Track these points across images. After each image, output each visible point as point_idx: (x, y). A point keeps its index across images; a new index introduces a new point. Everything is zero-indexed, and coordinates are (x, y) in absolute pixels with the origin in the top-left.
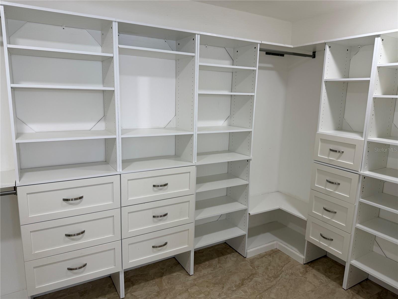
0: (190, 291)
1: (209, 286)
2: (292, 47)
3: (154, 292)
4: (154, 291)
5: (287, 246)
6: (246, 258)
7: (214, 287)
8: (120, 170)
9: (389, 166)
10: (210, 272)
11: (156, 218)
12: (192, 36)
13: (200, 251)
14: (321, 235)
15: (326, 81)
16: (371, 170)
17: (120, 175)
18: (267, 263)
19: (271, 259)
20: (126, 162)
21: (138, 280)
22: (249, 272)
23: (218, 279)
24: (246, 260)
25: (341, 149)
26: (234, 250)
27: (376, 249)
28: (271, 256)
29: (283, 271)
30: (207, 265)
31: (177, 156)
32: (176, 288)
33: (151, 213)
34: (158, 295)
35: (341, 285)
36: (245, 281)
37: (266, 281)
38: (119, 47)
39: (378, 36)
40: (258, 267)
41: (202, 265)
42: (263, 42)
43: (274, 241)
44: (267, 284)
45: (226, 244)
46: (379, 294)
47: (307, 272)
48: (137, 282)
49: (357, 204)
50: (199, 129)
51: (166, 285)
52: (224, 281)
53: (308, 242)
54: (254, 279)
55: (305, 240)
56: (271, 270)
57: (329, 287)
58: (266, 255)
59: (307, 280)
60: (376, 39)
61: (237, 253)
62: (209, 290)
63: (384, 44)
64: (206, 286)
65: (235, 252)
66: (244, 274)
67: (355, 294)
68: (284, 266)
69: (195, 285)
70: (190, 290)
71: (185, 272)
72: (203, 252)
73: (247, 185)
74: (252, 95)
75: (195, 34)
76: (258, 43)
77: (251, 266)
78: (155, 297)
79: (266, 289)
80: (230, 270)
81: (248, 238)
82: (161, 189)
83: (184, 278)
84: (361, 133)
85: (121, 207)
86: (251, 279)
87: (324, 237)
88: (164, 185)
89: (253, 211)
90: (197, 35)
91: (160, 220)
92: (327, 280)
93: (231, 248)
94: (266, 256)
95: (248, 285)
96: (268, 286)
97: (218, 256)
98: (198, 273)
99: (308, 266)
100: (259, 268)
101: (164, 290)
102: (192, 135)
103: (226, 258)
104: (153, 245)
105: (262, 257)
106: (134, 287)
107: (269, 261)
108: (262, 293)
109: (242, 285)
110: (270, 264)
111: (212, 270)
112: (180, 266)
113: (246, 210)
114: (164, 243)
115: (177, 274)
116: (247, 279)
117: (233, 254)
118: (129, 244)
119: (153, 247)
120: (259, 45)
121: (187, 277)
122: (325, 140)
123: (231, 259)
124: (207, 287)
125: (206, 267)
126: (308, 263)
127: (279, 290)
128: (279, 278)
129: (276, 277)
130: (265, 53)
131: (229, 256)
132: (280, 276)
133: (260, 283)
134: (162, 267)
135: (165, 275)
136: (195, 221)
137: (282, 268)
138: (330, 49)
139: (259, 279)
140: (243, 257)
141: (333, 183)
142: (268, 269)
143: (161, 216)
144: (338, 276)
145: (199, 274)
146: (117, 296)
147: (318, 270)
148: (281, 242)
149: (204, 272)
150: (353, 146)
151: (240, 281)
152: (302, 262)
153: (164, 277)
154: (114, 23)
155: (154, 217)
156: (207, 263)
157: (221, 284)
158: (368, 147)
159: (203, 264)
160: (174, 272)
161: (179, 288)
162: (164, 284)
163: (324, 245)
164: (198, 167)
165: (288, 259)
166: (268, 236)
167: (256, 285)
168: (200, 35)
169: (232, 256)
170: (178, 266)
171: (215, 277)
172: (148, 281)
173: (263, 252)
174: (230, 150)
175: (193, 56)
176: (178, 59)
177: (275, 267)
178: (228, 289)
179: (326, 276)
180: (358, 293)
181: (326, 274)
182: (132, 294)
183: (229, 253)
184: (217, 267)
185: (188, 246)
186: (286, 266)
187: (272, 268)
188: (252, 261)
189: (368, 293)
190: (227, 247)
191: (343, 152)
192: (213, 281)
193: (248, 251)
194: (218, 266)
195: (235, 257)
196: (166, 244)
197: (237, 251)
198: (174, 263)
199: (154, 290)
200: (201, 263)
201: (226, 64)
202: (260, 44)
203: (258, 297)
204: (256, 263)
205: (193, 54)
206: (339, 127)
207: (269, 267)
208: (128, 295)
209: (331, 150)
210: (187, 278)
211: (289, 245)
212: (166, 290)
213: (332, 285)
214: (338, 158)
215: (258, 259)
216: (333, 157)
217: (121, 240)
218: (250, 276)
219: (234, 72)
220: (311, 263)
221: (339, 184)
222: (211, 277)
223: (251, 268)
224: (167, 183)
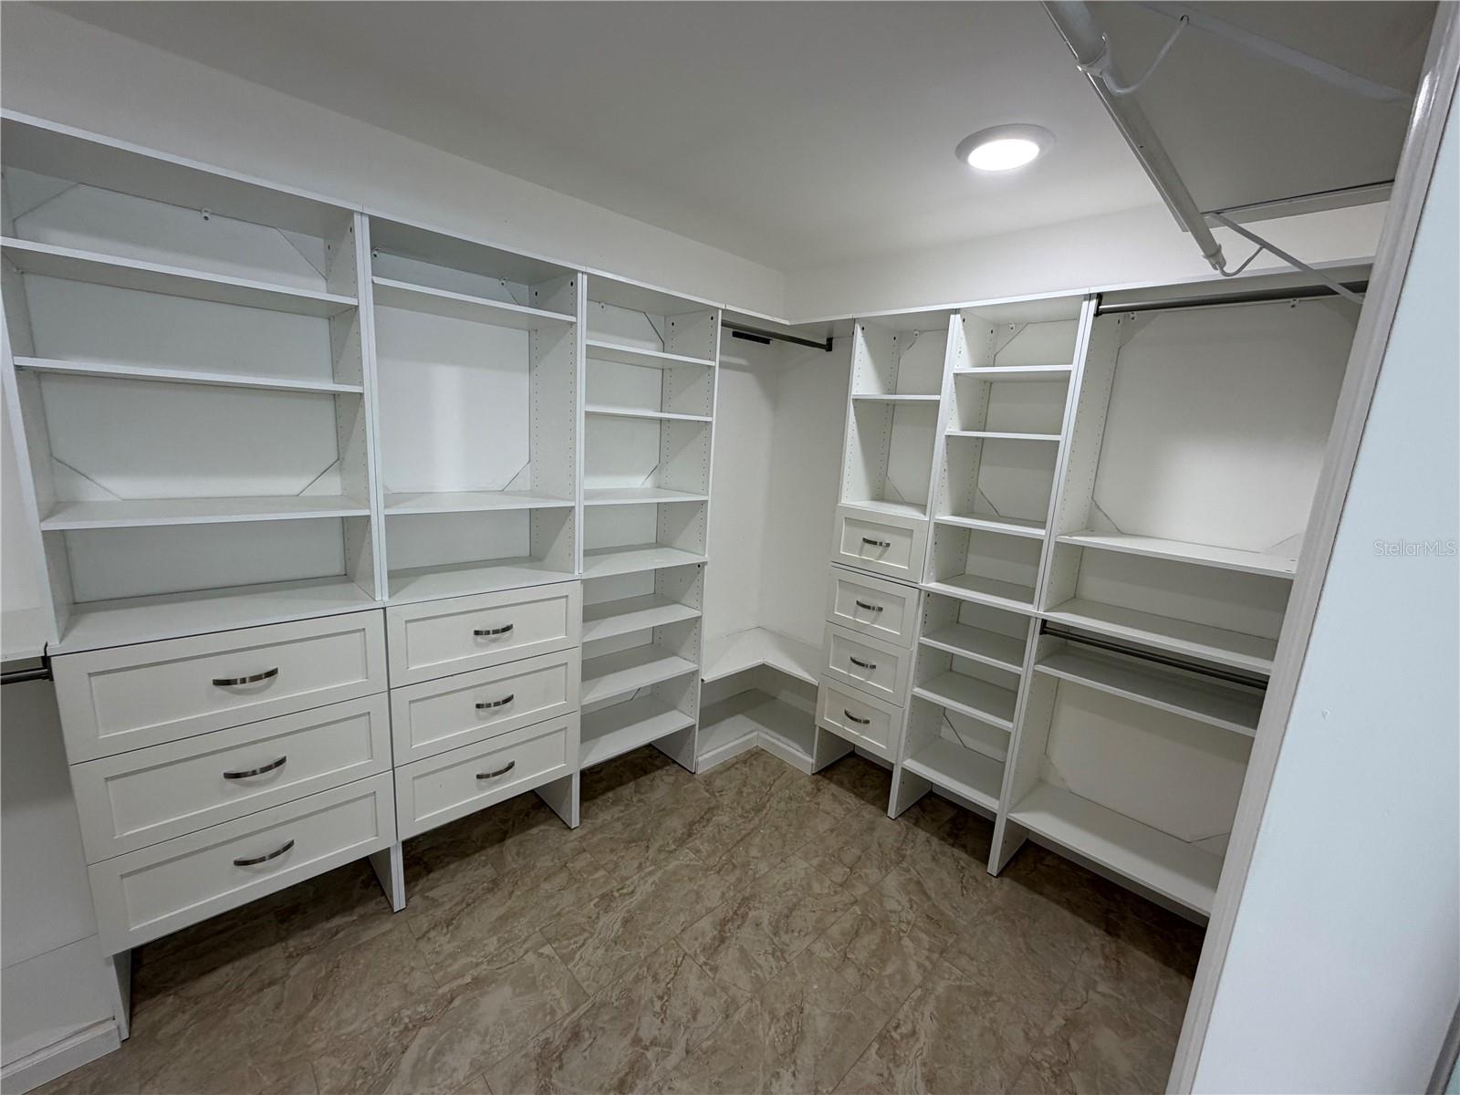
0: (573, 867)
1: (616, 849)
2: (788, 323)
3: (484, 882)
4: (485, 879)
5: (778, 739)
7: (628, 850)
8: (382, 597)
9: (970, 570)
10: (617, 816)
11: (485, 709)
12: (570, 277)
13: (594, 773)
14: (847, 713)
15: (856, 400)
16: (941, 580)
17: (384, 609)
18: (740, 782)
19: (746, 770)
20: (399, 578)
21: (442, 857)
22: (702, 805)
23: (636, 829)
24: (696, 780)
25: (886, 538)
26: (669, 760)
27: (946, 733)
28: (747, 765)
29: (772, 795)
30: (611, 801)
31: (535, 558)
32: (538, 865)
33: (471, 699)
34: (493, 889)
35: (885, 810)
36: (694, 828)
37: (740, 821)
38: (373, 282)
39: (956, 311)
40: (722, 791)
41: (599, 801)
42: (730, 308)
43: (752, 732)
44: (742, 827)
45: (651, 748)
46: (953, 820)
47: (819, 790)
48: (441, 862)
49: (915, 648)
50: (590, 495)
51: (514, 860)
52: (649, 832)
53: (820, 728)
54: (714, 819)
55: (816, 725)
56: (749, 794)
57: (863, 817)
58: (737, 763)
59: (821, 807)
60: (952, 316)
61: (676, 766)
62: (615, 858)
63: (965, 328)
64: (607, 850)
65: (671, 765)
66: (692, 809)
67: (911, 825)
68: (773, 783)
69: (584, 851)
70: (573, 863)
71: (560, 822)
72: (601, 771)
73: (698, 619)
74: (707, 422)
75: (576, 272)
76: (718, 309)
77: (707, 791)
78: (485, 893)
79: (739, 838)
80: (663, 806)
81: (700, 730)
82: (494, 641)
83: (556, 838)
84: (922, 507)
85: (389, 689)
86: (708, 820)
87: (852, 718)
88: (502, 629)
89: (709, 676)
90: (580, 275)
91: (496, 713)
92: (857, 802)
93: (662, 756)
94: (737, 766)
95: (702, 835)
96: (744, 832)
97: (635, 777)
98: (589, 821)
99: (820, 777)
100: (724, 793)
101: (508, 873)
102: (571, 510)
103: (651, 779)
104: (479, 773)
105: (729, 769)
106: (432, 875)
107: (744, 776)
108: (732, 848)
109: (690, 835)
110: (746, 782)
111: (622, 811)
112: (547, 810)
113: (695, 673)
114: (506, 766)
115: (541, 831)
116: (699, 822)
117: (668, 768)
118: (414, 778)
119: (479, 777)
120: (720, 312)
121: (565, 833)
122: (854, 521)
123: (662, 780)
124: (612, 851)
125: (609, 804)
126: (819, 773)
127: (767, 837)
128: (765, 811)
129: (758, 809)
130: (731, 331)
131: (658, 773)
132: (768, 805)
133: (727, 827)
134: (503, 818)
135: (510, 837)
136: (582, 707)
137: (771, 788)
138: (863, 334)
139: (725, 819)
140: (689, 773)
141: (868, 607)
142: (742, 792)
143: (497, 704)
144: (877, 792)
145: (592, 823)
146: (386, 905)
147: (840, 784)
148: (767, 733)
149: (604, 817)
150: (909, 533)
151: (685, 827)
152: (809, 771)
153: (509, 842)
154: (357, 218)
155: (478, 706)
156: (610, 794)
157: (642, 841)
158: (936, 534)
159: (602, 798)
160: (532, 826)
161: (545, 862)
162: (510, 858)
163: (851, 733)
164: (586, 583)
165: (781, 768)
166: (740, 720)
167: (719, 832)
168: (588, 274)
169: (664, 772)
170: (542, 810)
171: (629, 825)
172: (468, 855)
173: (730, 757)
174: (660, 543)
175: (572, 324)
176: (534, 326)
177: (755, 788)
178: (660, 851)
179: (856, 795)
180: (916, 824)
181: (855, 790)
182: (426, 894)
183: (659, 768)
184: (633, 802)
185: (564, 765)
186: (777, 783)
187: (750, 790)
188: (708, 780)
189: (933, 820)
190: (656, 754)
191: (888, 545)
192: (625, 835)
193: (700, 759)
194: (634, 800)
195: (672, 775)
196: (511, 766)
197: (676, 763)
198: (532, 806)
199: (485, 876)
200: (595, 798)
201: (648, 349)
202: (722, 310)
203: (724, 858)
204: (718, 783)
205: (572, 319)
206: (880, 495)
207: (745, 790)
208: (416, 900)
209: (865, 540)
210: (564, 835)
212: (514, 873)
213: (869, 812)
214: (880, 557)
215: (721, 773)
216: (870, 555)
217: (393, 769)
218: (706, 813)
219: (666, 368)
220: (826, 772)
221: (880, 609)
222: (619, 826)
223: (707, 795)
224: (509, 624)
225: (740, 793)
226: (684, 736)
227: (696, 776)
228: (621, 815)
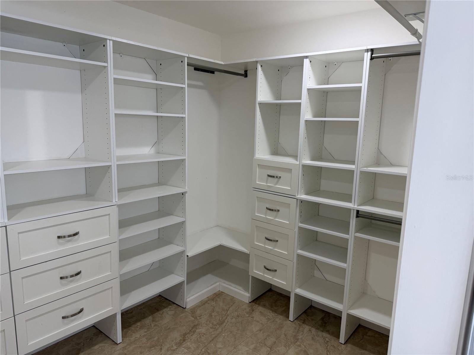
1: (144, 352)
2: (223, 63)
5: (230, 285)
6: (186, 309)
7: (150, 352)
8: (4, 220)
9: (322, 188)
10: (143, 334)
11: (65, 279)
12: (102, 42)
13: (128, 312)
14: (265, 267)
15: (260, 103)
16: (307, 194)
17: (6, 227)
18: (210, 310)
19: (213, 303)
20: (13, 209)
22: (190, 324)
23: (154, 340)
24: (186, 311)
25: (279, 174)
26: (170, 302)
27: (317, 274)
28: (214, 301)
29: (228, 316)
30: (139, 327)
31: (89, 195)
33: (57, 274)
35: (288, 317)
36: (186, 336)
37: (211, 330)
39: (306, 57)
41: (132, 328)
42: (191, 56)
43: (216, 282)
44: (212, 333)
45: (160, 297)
46: (322, 319)
47: (253, 310)
49: (296, 230)
50: (119, 158)
52: (162, 341)
53: (252, 277)
54: (197, 331)
55: (250, 275)
56: (215, 316)
57: (277, 322)
58: (209, 300)
59: (254, 319)
60: (305, 60)
61: (175, 305)
63: (312, 66)
64: (139, 353)
65: (172, 305)
66: (185, 327)
67: (301, 324)
68: (228, 309)
71: (111, 341)
72: (132, 312)
73: (183, 223)
74: (182, 117)
75: (106, 39)
76: (184, 57)
77: (193, 317)
79: (211, 339)
80: (168, 327)
81: (187, 284)
82: (69, 241)
83: (109, 349)
84: (295, 157)
85: (10, 271)
86: (194, 332)
87: (268, 269)
88: (73, 234)
89: (191, 253)
90: (108, 41)
91: (71, 281)
92: (273, 315)
93: (167, 301)
94: (209, 302)
95: (191, 339)
96: (214, 336)
97: (152, 313)
98: (128, 339)
99: (253, 304)
100: (202, 317)
102: (109, 167)
103: (161, 313)
104: (63, 315)
105: (204, 304)
107: (213, 307)
108: (207, 345)
109: (184, 340)
110: (214, 310)
111: (145, 332)
112: (103, 335)
113: (183, 252)
114: (78, 310)
115: (100, 347)
116: (189, 333)
117: (170, 307)
118: (26, 321)
119: (63, 318)
120: (186, 58)
121: (114, 346)
122: (263, 166)
123: (167, 314)
124: (141, 353)
125: (138, 329)
126: (253, 301)
127: (226, 337)
128: (225, 324)
129: (221, 323)
130: (193, 68)
131: (164, 310)
132: (226, 321)
133: (204, 334)
134: (78, 342)
135: (83, 352)
136: (120, 275)
137: (227, 312)
138: (262, 69)
139: (203, 330)
140: (182, 308)
141: (272, 210)
142: (212, 316)
143: (72, 276)
144: (284, 308)
145: (129, 340)
147: (264, 306)
148: (224, 283)
149: (137, 335)
150: (289, 170)
151: (181, 337)
152: (247, 301)
155: (61, 278)
156: (139, 324)
157: (158, 346)
158: (303, 171)
159: (134, 326)
160: (95, 345)
163: (268, 277)
164: (120, 206)
165: (233, 300)
166: (209, 277)
167: (200, 337)
168: (113, 41)
169: (168, 309)
170: (100, 336)
171: (150, 339)
173: (204, 297)
174: (160, 183)
175: (105, 67)
176: (83, 69)
177: (219, 312)
178: (168, 350)
179: (273, 311)
180: (304, 322)
181: (272, 309)
183: (165, 307)
184: (152, 326)
185: (112, 308)
186: (231, 308)
187: (216, 314)
188: (193, 310)
189: (312, 320)
190: (163, 300)
191: (280, 177)
193: (188, 300)
195: (173, 310)
196: (81, 311)
197: (174, 303)
198: (94, 334)
200: (130, 326)
201: (149, 79)
202: (187, 57)
203: (203, 350)
204: (198, 312)
205: (105, 64)
206: (275, 152)
207: (213, 314)
209: (268, 176)
210: (114, 348)
211: (232, 284)
213: (279, 319)
214: (276, 184)
215: (200, 306)
216: (271, 184)
217: (14, 316)
218: (192, 328)
219: (158, 89)
220: (256, 300)
221: (278, 211)
222: (144, 340)
223: (193, 319)
224: (77, 231)
226: (178, 288)
227: (186, 310)
228: (145, 334)
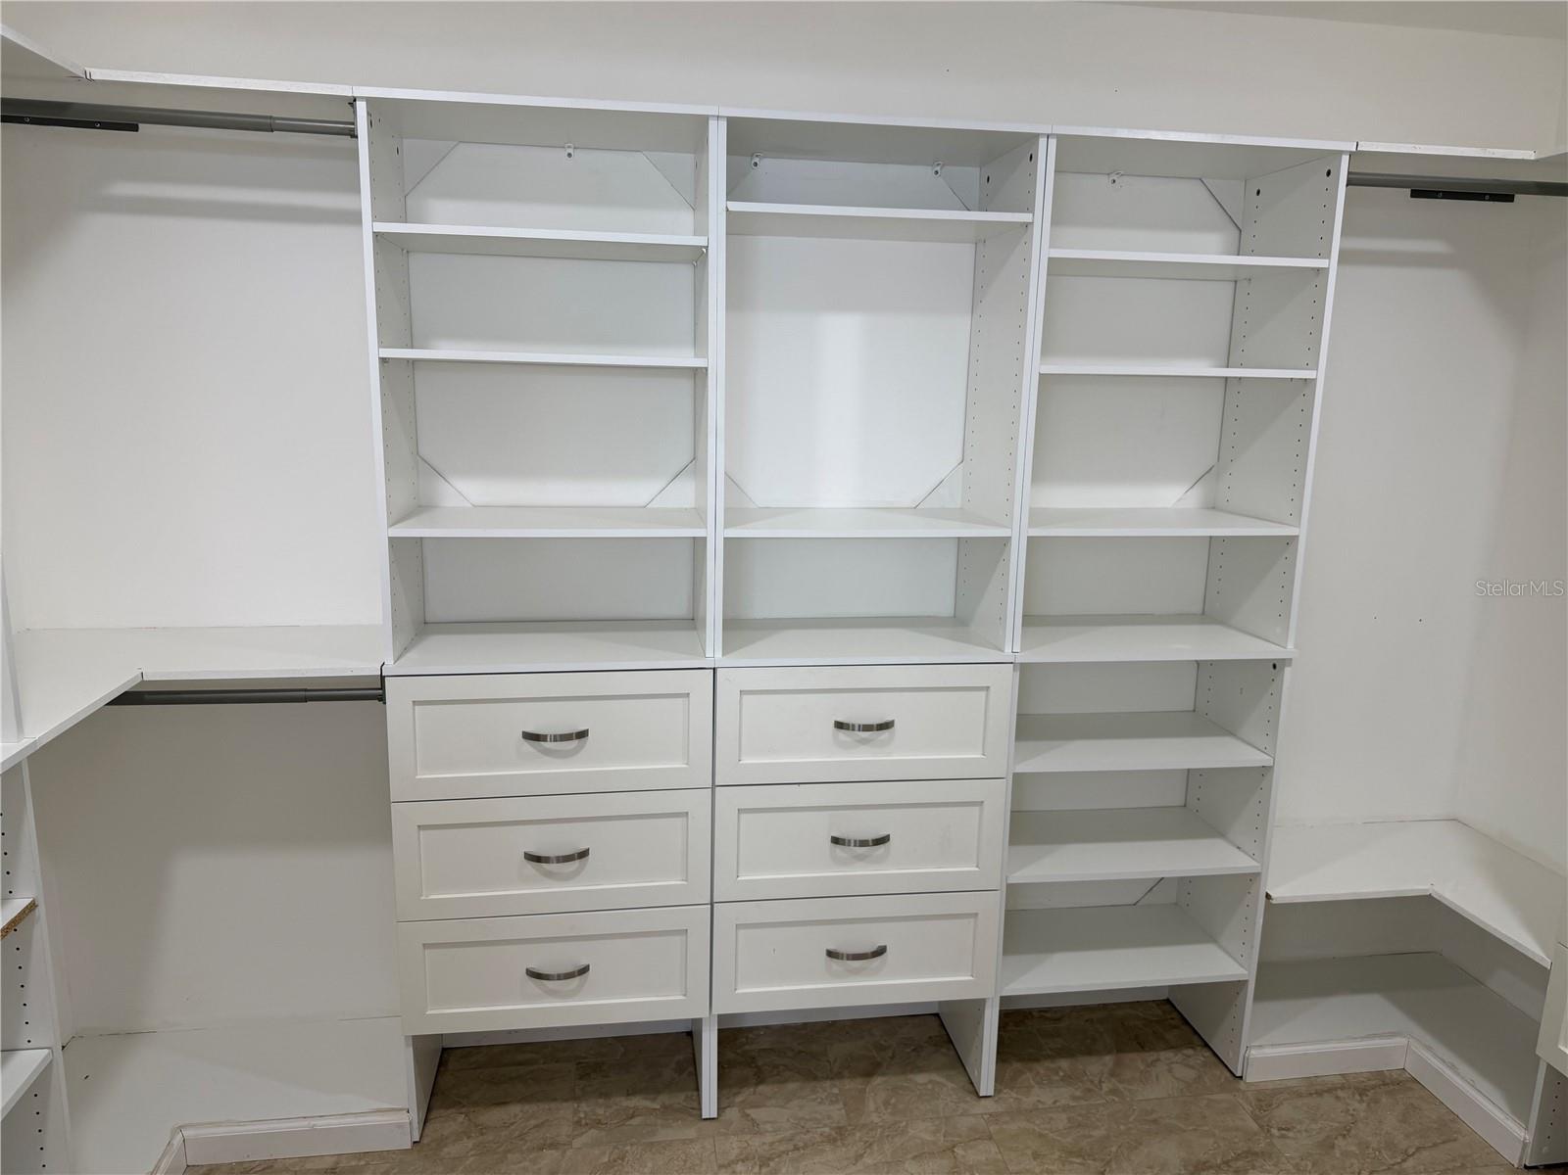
0: (963, 1156)
1: (1044, 1155)
3: (825, 1126)
4: (827, 1122)
5: (1452, 1067)
6: (1242, 1082)
7: (1064, 1165)
8: (713, 649)
10: (1063, 1102)
11: (846, 848)
12: (1021, 145)
13: (1048, 1015)
18: (1337, 1125)
19: (1359, 1107)
21: (781, 1068)
22: (1236, 1140)
23: (1091, 1136)
24: (1239, 1090)
26: (1196, 1038)
28: (1365, 1098)
30: (1061, 1074)
32: (911, 1132)
33: (825, 826)
34: (835, 1140)
38: (728, 210)
40: (1288, 1130)
41: (1041, 1068)
42: (1364, 147)
43: (1393, 1035)
45: (1167, 1007)
48: (778, 1075)
50: (1036, 516)
51: (877, 1110)
52: (1114, 1149)
55: (1539, 1058)
56: (1346, 1154)
58: (1342, 1088)
61: (1208, 1054)
62: (1037, 1170)
64: (1029, 1152)
65: (1199, 1048)
66: (1211, 1141)
68: (1414, 1154)
69: (990, 1138)
70: (965, 1150)
71: (966, 1079)
72: (1059, 1020)
73: (1265, 772)
74: (1306, 380)
75: (1036, 137)
76: (1341, 153)
77: (1256, 1119)
78: (823, 1142)
80: (1154, 1116)
82: (863, 741)
83: (952, 1102)
85: (714, 786)
88: (878, 725)
89: (1285, 889)
90: (1042, 141)
91: (859, 858)
93: (1185, 1028)
94: (1340, 1093)
97: (1120, 1048)
98: (1015, 1095)
100: (1291, 1134)
101: (864, 1126)
102: (1005, 541)
103: (1149, 1061)
104: (831, 947)
105: (1319, 1093)
106: (761, 1088)
107: (1350, 1118)
110: (1349, 1131)
111: (1075, 1098)
112: (952, 1053)
113: (1253, 878)
114: (873, 949)
115: (930, 1082)
117: (1190, 1052)
118: (738, 926)
119: (830, 954)
120: (1345, 159)
121: (968, 1099)
123: (1170, 1071)
124: (1036, 1156)
125: (1057, 1078)
130: (1408, 191)
131: (1164, 1055)
135: (883, 1074)
136: (1007, 886)
137: (1404, 1161)
140: (1228, 1074)
142: (1333, 1147)
143: (863, 843)
145: (1016, 1099)
146: (695, 1105)
148: (1429, 1048)
149: (1042, 1095)
151: (1185, 1167)
152: (1513, 1156)
153: (878, 1080)
154: (712, 124)
155: (836, 841)
156: (1064, 1064)
157: (1094, 1160)
159: (1048, 1064)
160: (921, 1070)
161: (921, 1131)
162: (871, 1106)
165: (1447, 1127)
166: (1374, 1007)
168: (1060, 137)
169: (1179, 1057)
170: (944, 1050)
171: (1079, 1125)
172: (815, 1078)
173: (1329, 1070)
174: (1209, 614)
175: (1027, 226)
176: (982, 237)
177: (1367, 1147)
182: (748, 1111)
183: (1170, 1047)
184: (1101, 1089)
185: (971, 978)
186: (1425, 1154)
187: (1353, 1149)
188: (1267, 1099)
190: (1172, 1019)
192: (1069, 1140)
193: (1254, 1053)
194: (1106, 1087)
195: (1192, 1067)
196: (880, 952)
197: (1206, 1045)
198: (930, 1038)
199: (829, 1117)
200: (1037, 1060)
201: (1210, 250)
202: (1351, 154)
204: (1284, 1112)
205: (1025, 217)
207: (1340, 1142)
208: (733, 1114)
210: (967, 1102)
211: (1464, 1068)
212: (872, 1130)
215: (1300, 1095)
217: (712, 904)
218: (1238, 1157)
219: (1239, 279)
222: (1061, 1120)
223: (1255, 1127)
224: (889, 719)
225: (1328, 1145)
227: (1242, 1085)
228: (1072, 1104)
